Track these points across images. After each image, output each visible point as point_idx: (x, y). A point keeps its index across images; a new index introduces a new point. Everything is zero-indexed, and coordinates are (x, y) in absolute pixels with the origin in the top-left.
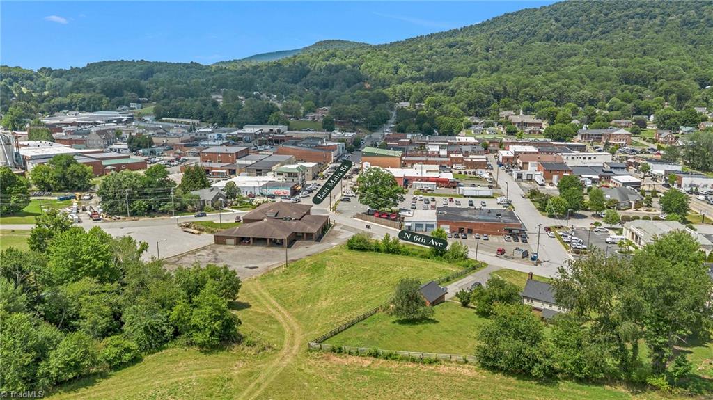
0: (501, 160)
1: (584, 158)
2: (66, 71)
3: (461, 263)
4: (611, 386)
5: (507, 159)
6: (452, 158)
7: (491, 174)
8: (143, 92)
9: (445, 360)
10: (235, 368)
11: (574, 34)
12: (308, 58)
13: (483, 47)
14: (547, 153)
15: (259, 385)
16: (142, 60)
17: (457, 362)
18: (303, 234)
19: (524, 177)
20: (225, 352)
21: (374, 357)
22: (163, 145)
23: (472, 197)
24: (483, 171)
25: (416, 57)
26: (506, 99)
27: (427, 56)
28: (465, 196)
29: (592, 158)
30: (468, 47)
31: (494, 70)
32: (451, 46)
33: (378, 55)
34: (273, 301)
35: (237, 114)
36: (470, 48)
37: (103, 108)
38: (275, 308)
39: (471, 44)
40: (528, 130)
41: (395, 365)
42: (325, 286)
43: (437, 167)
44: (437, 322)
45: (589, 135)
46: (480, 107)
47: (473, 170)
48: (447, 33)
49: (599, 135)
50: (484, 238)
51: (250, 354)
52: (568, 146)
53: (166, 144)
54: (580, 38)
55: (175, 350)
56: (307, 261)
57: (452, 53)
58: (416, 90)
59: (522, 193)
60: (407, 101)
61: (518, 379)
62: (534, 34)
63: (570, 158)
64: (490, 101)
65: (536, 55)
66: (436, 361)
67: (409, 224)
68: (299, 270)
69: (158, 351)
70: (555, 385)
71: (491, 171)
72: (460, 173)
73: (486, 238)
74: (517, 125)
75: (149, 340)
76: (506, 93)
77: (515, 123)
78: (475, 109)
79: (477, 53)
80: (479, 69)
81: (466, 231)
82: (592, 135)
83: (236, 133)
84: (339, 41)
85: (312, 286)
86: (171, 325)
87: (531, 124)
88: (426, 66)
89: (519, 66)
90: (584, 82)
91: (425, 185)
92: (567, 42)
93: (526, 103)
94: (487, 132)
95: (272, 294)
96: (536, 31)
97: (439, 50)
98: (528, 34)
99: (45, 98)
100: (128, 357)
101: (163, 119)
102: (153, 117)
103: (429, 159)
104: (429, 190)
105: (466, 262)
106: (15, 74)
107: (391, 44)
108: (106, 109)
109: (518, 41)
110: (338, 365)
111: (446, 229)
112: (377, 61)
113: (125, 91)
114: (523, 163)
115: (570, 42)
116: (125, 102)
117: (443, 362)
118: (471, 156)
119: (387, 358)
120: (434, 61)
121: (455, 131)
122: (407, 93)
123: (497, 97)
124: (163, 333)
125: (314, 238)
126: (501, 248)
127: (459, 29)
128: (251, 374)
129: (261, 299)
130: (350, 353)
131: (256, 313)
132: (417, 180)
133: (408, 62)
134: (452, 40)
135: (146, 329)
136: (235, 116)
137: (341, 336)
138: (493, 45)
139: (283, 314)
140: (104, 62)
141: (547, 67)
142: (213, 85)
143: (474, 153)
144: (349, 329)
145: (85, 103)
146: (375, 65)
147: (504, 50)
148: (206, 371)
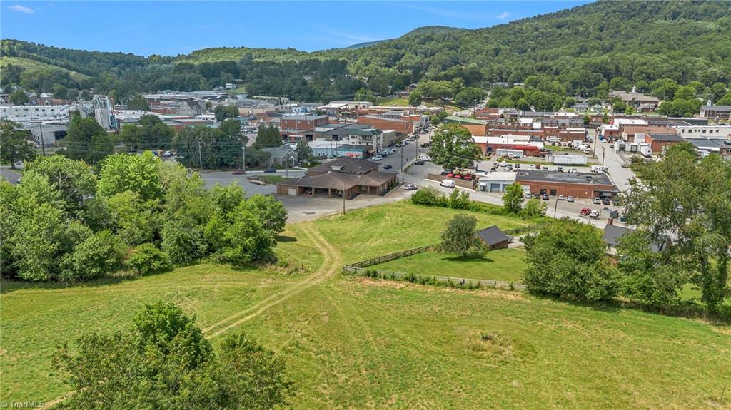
0: (603, 134)
1: (704, 131)
2: (173, 58)
3: (537, 219)
4: (687, 318)
5: (611, 132)
6: (545, 130)
7: (589, 146)
8: (239, 73)
9: (489, 287)
10: (263, 283)
11: (705, 11)
12: (404, 41)
13: (597, 26)
14: (660, 126)
15: (281, 296)
16: (243, 47)
17: (502, 289)
18: (367, 187)
19: (628, 148)
20: (257, 271)
21: (410, 281)
22: (248, 116)
23: (562, 165)
24: (580, 142)
25: (519, 39)
26: (618, 79)
27: (531, 38)
28: (555, 164)
29: (714, 131)
30: (579, 27)
31: (606, 50)
32: (559, 27)
33: (478, 37)
34: (322, 239)
35: (325, 90)
36: (581, 29)
37: (201, 88)
38: (321, 243)
39: (583, 24)
40: (640, 108)
41: (431, 289)
42: (380, 231)
43: (528, 138)
44: (492, 261)
45: (714, 111)
46: (587, 86)
47: (570, 142)
48: (557, 14)
49: (726, 112)
50: (569, 199)
51: (282, 274)
52: (686, 121)
53: (252, 115)
54: (713, 15)
55: (208, 265)
56: (366, 210)
57: (561, 34)
58: (516, 69)
59: (623, 163)
60: (505, 81)
61: (569, 304)
62: (657, 12)
63: (687, 130)
64: (599, 80)
65: (658, 34)
66: (478, 287)
67: (484, 184)
68: (357, 217)
69: (190, 265)
70: (615, 311)
71: (590, 144)
72: (554, 145)
73: (571, 200)
74: (627, 103)
75: (181, 252)
76: (618, 72)
77: (626, 101)
78: (580, 88)
79: (589, 33)
80: (588, 48)
81: (548, 192)
82: (718, 112)
83: (321, 107)
84: (439, 27)
85: (365, 230)
86: (206, 241)
87: (644, 102)
88: (529, 47)
89: (637, 44)
90: (713, 60)
91: (510, 152)
92: (697, 20)
93: (642, 83)
94: (592, 110)
95: (322, 233)
96: (659, 9)
97: (545, 31)
98: (651, 12)
99: (150, 79)
100: (157, 264)
101: (255, 97)
102: (245, 96)
103: (520, 130)
104: (515, 157)
105: (543, 219)
106: (128, 60)
107: (494, 27)
108: (204, 89)
109: (638, 20)
110: (369, 286)
111: (526, 190)
112: (476, 43)
113: (222, 72)
114: (629, 136)
115: (701, 20)
116: (222, 82)
117: (485, 288)
118: (567, 129)
119: (423, 283)
120: (539, 43)
121: (554, 107)
122: (505, 73)
123: (608, 76)
124: (196, 248)
125: (378, 192)
126: (586, 208)
127: (570, 9)
128: (276, 288)
129: (310, 236)
130: (385, 278)
131: (301, 245)
132: (502, 148)
133: (510, 44)
134: (560, 20)
135: (178, 240)
136: (322, 92)
137: (382, 266)
138: (608, 25)
139: (328, 248)
140: (208, 49)
141: (669, 45)
142: (306, 67)
143: (572, 125)
144: (392, 262)
145: (185, 83)
146: (473, 47)
147: (620, 29)
148: (232, 283)
